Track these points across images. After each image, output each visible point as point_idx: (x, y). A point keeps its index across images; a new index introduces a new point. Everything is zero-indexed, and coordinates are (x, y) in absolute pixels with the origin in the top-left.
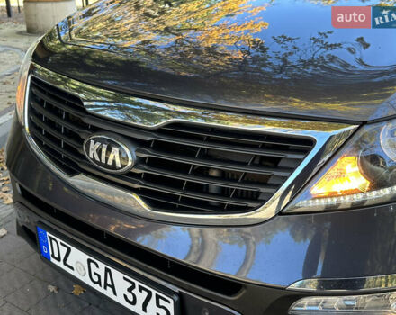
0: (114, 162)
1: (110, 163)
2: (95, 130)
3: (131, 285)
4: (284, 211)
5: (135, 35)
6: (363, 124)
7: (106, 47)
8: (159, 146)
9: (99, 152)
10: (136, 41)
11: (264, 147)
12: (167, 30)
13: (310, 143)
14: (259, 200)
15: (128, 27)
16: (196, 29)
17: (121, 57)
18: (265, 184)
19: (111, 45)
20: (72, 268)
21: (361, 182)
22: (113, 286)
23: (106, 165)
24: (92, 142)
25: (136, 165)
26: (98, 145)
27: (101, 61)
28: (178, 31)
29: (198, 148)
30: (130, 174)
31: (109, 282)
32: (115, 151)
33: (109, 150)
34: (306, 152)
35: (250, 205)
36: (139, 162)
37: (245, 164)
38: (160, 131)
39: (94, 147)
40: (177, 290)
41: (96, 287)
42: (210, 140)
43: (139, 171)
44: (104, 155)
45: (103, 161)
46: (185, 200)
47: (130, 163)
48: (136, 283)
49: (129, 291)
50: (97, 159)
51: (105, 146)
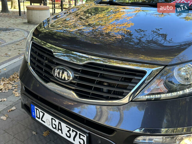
0: (65, 78)
1: (63, 78)
2: (57, 64)
3: (69, 129)
4: (133, 100)
5: (75, 27)
6: (166, 66)
7: (62, 31)
8: (83, 72)
9: (59, 73)
10: (76, 29)
11: (126, 74)
12: (89, 25)
13: (144, 73)
14: (123, 95)
15: (72, 23)
16: (102, 25)
17: (69, 35)
18: (126, 89)
19: (65, 30)
20: (45, 122)
22: (61, 130)
23: (61, 79)
24: (56, 69)
25: (73, 79)
26: (58, 70)
27: (60, 36)
28: (94, 26)
29: (99, 73)
30: (71, 83)
31: (60, 128)
32: (65, 73)
33: (63, 73)
34: (143, 76)
35: (119, 97)
36: (75, 78)
37: (118, 80)
38: (84, 66)
39: (57, 71)
40: (88, 132)
41: (54, 130)
42: (104, 70)
43: (74, 82)
44: (61, 75)
45: (60, 77)
46: (93, 94)
47: (71, 78)
48: (72, 128)
49: (68, 131)
50: (58, 76)
51: (61, 71)
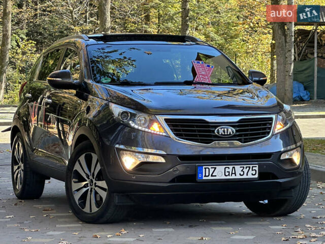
0: (230, 133)
1: (228, 133)
3: (242, 168)
6: (278, 113)
8: (238, 126)
9: (224, 131)
13: (271, 119)
14: (268, 133)
18: (268, 129)
20: (215, 176)
21: (282, 127)
22: (235, 173)
23: (227, 135)
24: (220, 129)
26: (223, 129)
30: (235, 136)
31: (233, 172)
32: (230, 129)
36: (237, 131)
40: (257, 163)
41: (228, 177)
45: (226, 133)
46: (250, 138)
48: (245, 166)
49: (242, 171)
50: (223, 134)
51: (226, 129)
